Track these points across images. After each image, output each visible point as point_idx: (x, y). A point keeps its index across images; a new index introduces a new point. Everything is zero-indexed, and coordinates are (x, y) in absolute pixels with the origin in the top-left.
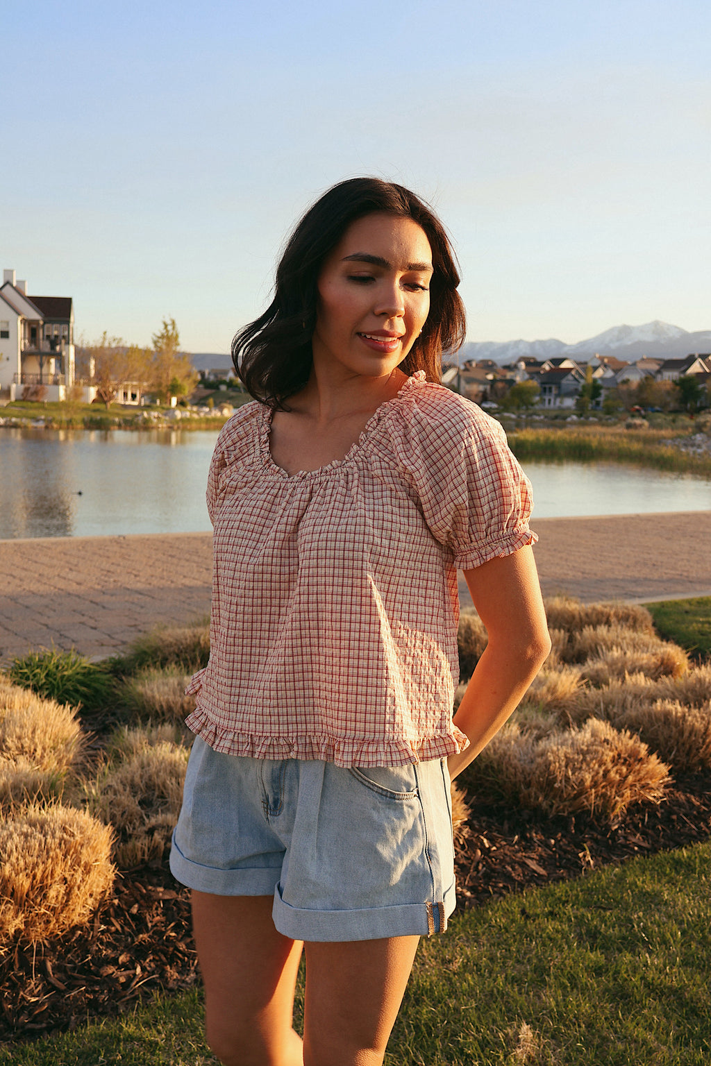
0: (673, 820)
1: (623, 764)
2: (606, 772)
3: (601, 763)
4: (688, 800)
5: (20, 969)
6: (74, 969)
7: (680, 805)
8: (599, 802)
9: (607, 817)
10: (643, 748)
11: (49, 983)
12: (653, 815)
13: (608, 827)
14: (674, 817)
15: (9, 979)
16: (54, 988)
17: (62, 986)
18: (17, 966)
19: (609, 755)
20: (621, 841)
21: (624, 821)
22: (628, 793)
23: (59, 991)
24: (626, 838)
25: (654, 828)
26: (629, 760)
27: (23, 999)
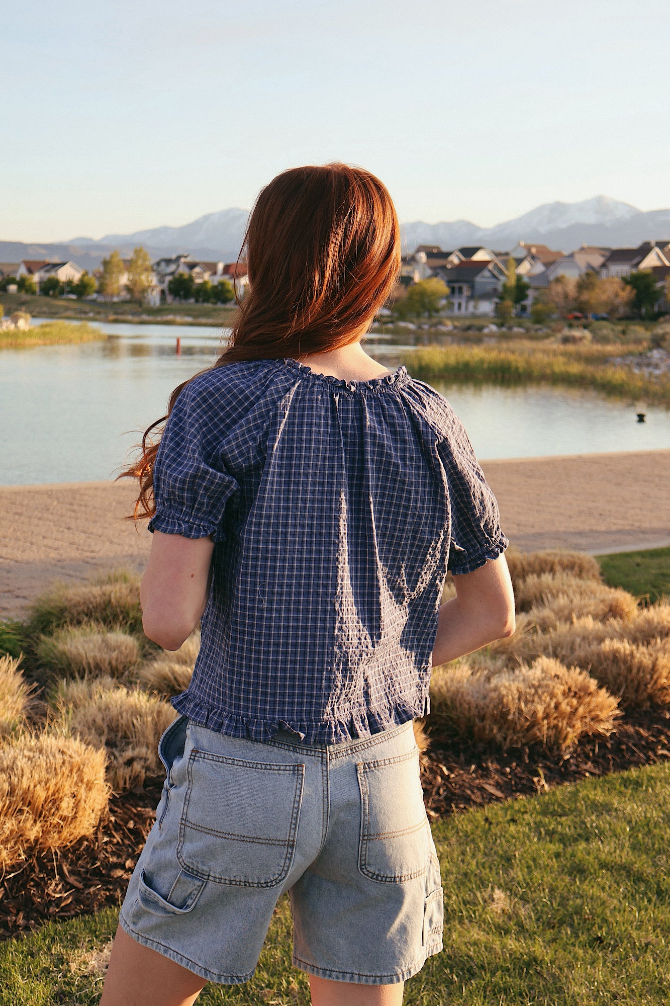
0: (623, 750)
1: (574, 696)
2: (557, 706)
3: (552, 695)
4: (638, 733)
5: (41, 871)
6: (86, 872)
7: (629, 736)
8: (551, 733)
9: (559, 748)
10: (593, 684)
11: (67, 883)
12: (603, 746)
13: (560, 757)
14: (624, 747)
15: (33, 880)
16: (72, 887)
17: (80, 886)
18: (37, 870)
19: (559, 689)
20: (573, 768)
21: (575, 751)
22: (578, 724)
23: (78, 890)
24: (577, 766)
25: (604, 757)
26: (580, 693)
27: (48, 895)
